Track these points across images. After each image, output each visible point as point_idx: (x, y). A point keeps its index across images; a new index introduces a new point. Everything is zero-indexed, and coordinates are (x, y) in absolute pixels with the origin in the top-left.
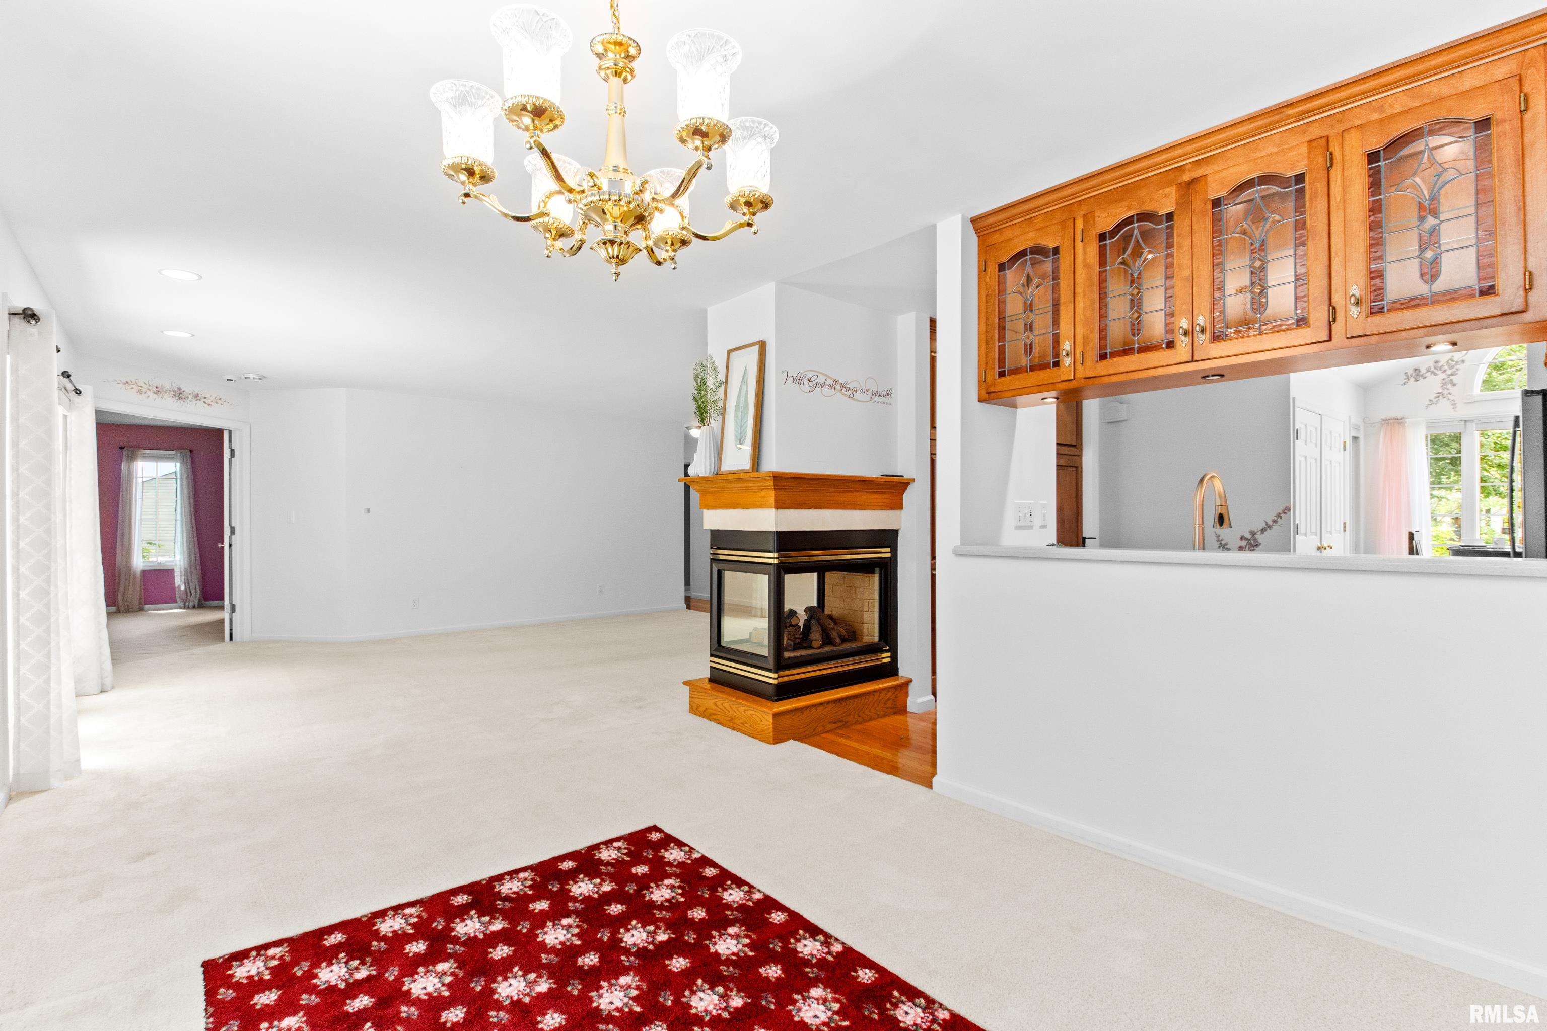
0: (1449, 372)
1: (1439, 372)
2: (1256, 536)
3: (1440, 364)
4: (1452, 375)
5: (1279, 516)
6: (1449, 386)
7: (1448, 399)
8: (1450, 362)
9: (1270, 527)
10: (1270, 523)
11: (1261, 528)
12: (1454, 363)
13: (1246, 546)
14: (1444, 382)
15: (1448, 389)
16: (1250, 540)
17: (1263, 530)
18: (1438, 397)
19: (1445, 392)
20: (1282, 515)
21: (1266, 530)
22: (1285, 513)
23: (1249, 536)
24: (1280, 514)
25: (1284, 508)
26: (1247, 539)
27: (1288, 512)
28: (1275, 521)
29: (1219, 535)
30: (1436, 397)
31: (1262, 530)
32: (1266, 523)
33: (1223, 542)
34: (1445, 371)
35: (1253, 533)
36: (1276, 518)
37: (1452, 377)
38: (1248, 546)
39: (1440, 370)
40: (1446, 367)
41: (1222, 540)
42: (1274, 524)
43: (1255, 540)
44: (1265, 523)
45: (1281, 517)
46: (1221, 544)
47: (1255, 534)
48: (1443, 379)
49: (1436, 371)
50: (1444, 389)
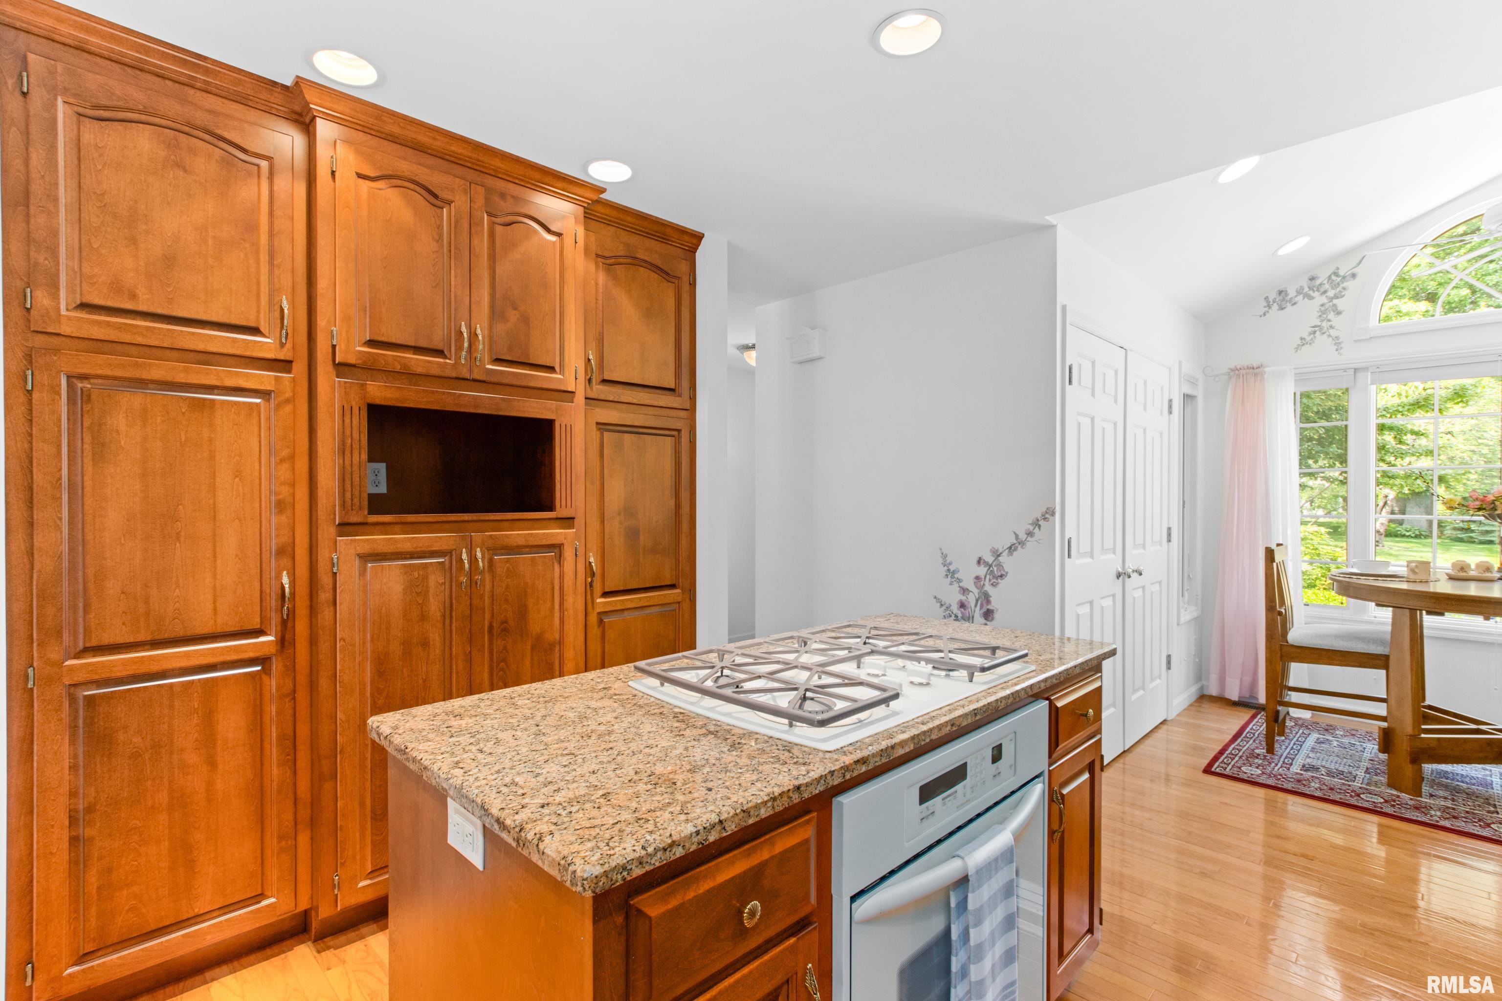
0: (1331, 293)
1: (1316, 294)
2: (1000, 558)
3: (1318, 282)
4: (1336, 297)
5: (1036, 524)
6: (1331, 316)
7: (1330, 336)
8: (1333, 277)
9: (1022, 543)
10: (1023, 536)
11: (1009, 545)
12: (1339, 279)
13: (985, 577)
14: (1323, 309)
15: (1329, 321)
16: (991, 566)
17: (1011, 549)
18: (1315, 332)
19: (1324, 324)
20: (1041, 523)
21: (1016, 549)
22: (1045, 519)
23: (990, 559)
24: (1038, 520)
25: (1044, 510)
26: (986, 564)
27: (1051, 518)
28: (1030, 534)
29: (946, 556)
30: (1310, 334)
31: (1010, 548)
32: (1017, 536)
33: (952, 568)
34: (1325, 292)
35: (997, 555)
36: (1031, 528)
37: (1335, 301)
38: (988, 577)
39: (1318, 290)
40: (1327, 286)
41: (950, 564)
42: (1029, 539)
43: (1000, 566)
44: (1014, 536)
45: (1039, 526)
46: (949, 570)
47: (999, 556)
48: (1322, 305)
49: (1311, 293)
50: (1322, 321)
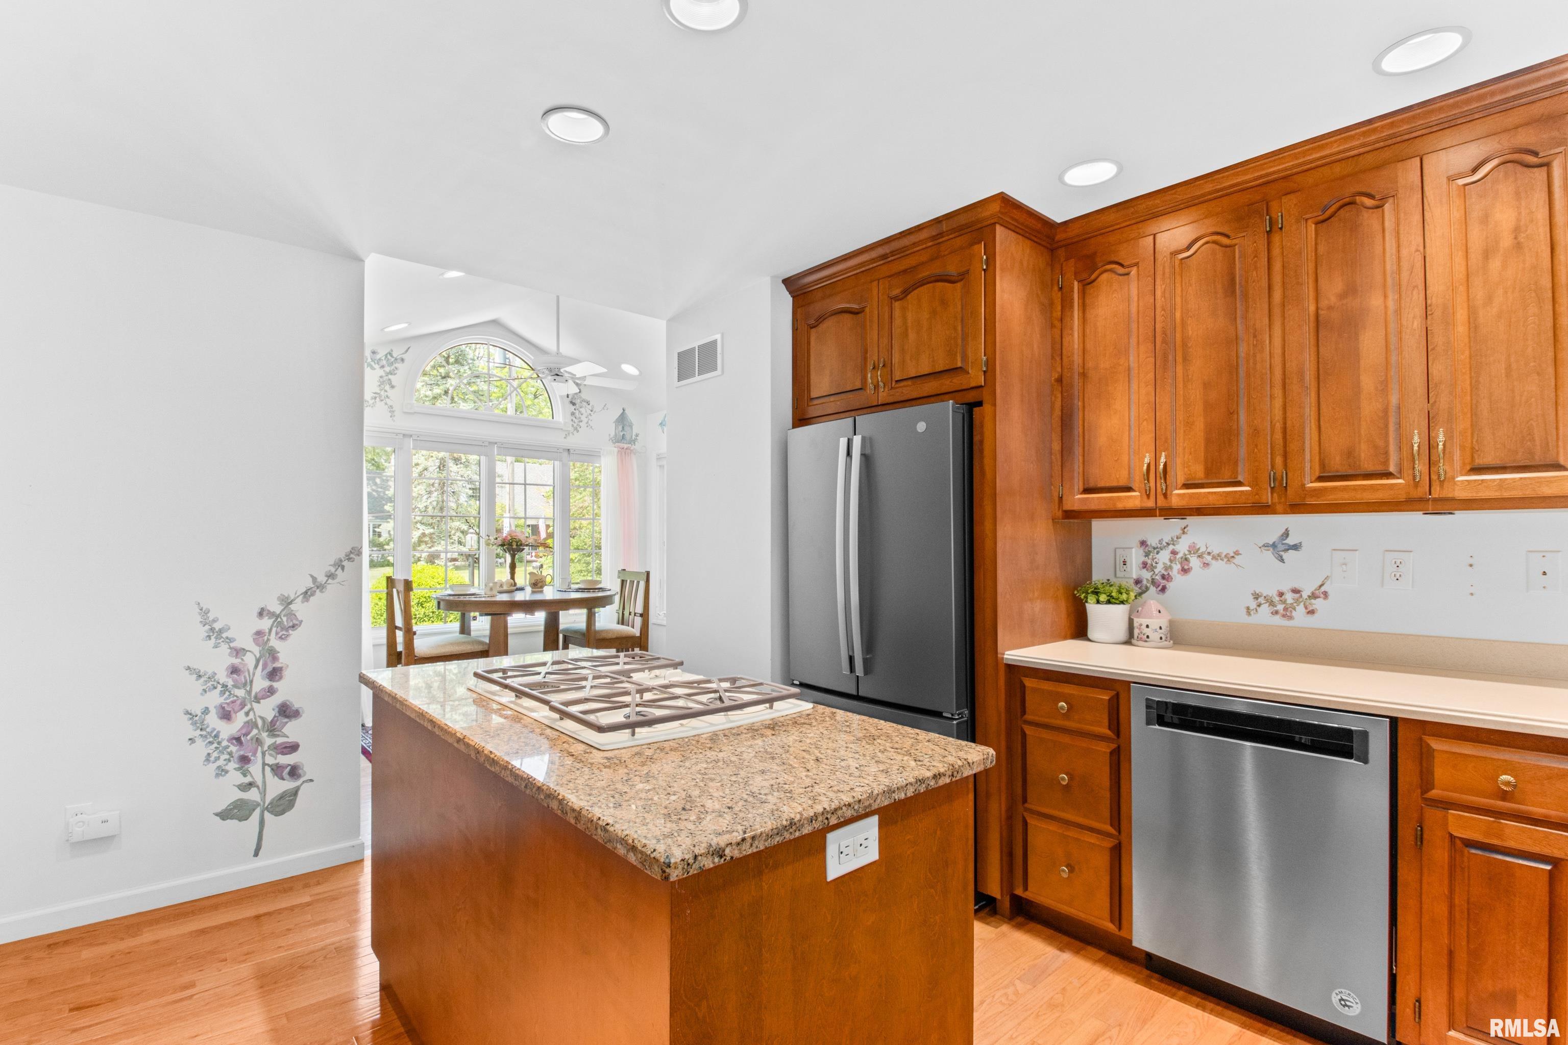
0: (387, 369)
1: (376, 366)
2: (292, 607)
3: (378, 357)
4: (391, 373)
5: (339, 565)
6: (387, 387)
7: (386, 404)
8: (389, 356)
9: (321, 587)
10: (322, 579)
11: (304, 590)
12: (393, 359)
13: (270, 630)
14: (381, 380)
15: (386, 391)
16: (278, 616)
17: (307, 595)
18: (375, 398)
19: (382, 393)
20: (345, 563)
21: (313, 594)
22: (349, 559)
23: (277, 608)
24: (341, 561)
25: (349, 549)
26: (272, 614)
27: (356, 558)
28: (331, 576)
29: (207, 612)
30: (372, 398)
31: (306, 593)
32: (314, 579)
33: (217, 626)
34: (383, 367)
35: (287, 602)
36: (333, 570)
37: (390, 376)
38: (274, 629)
39: (378, 363)
40: (384, 362)
41: (214, 621)
42: (330, 581)
43: (291, 615)
44: (311, 579)
45: (343, 568)
46: (212, 630)
47: (291, 603)
48: (381, 377)
49: (373, 363)
50: (381, 390)
